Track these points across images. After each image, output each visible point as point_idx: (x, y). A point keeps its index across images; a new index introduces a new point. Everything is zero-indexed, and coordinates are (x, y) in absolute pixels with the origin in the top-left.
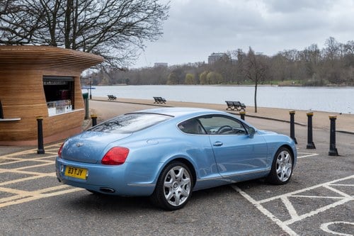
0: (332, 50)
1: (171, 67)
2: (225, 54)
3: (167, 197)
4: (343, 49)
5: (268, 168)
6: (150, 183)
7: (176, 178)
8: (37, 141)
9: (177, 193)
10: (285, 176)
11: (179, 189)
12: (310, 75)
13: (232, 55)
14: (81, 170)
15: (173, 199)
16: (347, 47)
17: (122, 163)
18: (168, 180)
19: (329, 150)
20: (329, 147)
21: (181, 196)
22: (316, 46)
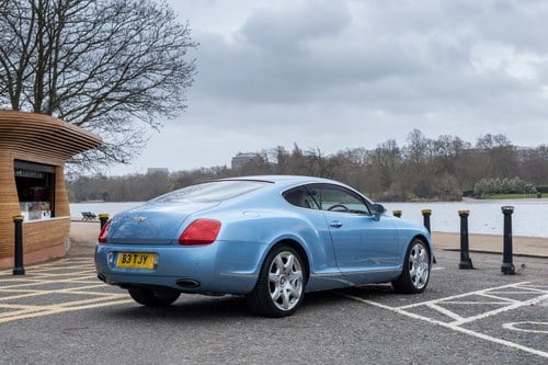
0: (418, 148)
1: (174, 174)
2: (258, 155)
3: (273, 296)
4: (433, 147)
5: (399, 267)
6: (252, 272)
7: (284, 269)
8: (13, 259)
9: (285, 291)
10: (420, 281)
11: (287, 285)
12: (387, 185)
13: (269, 156)
14: (145, 256)
15: (280, 300)
16: (438, 144)
17: (209, 242)
18: (274, 271)
19: (459, 262)
20: (459, 258)
21: (291, 297)
22: (394, 143)
